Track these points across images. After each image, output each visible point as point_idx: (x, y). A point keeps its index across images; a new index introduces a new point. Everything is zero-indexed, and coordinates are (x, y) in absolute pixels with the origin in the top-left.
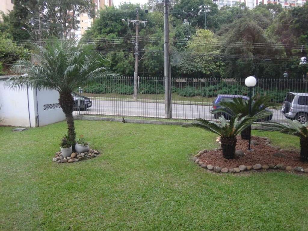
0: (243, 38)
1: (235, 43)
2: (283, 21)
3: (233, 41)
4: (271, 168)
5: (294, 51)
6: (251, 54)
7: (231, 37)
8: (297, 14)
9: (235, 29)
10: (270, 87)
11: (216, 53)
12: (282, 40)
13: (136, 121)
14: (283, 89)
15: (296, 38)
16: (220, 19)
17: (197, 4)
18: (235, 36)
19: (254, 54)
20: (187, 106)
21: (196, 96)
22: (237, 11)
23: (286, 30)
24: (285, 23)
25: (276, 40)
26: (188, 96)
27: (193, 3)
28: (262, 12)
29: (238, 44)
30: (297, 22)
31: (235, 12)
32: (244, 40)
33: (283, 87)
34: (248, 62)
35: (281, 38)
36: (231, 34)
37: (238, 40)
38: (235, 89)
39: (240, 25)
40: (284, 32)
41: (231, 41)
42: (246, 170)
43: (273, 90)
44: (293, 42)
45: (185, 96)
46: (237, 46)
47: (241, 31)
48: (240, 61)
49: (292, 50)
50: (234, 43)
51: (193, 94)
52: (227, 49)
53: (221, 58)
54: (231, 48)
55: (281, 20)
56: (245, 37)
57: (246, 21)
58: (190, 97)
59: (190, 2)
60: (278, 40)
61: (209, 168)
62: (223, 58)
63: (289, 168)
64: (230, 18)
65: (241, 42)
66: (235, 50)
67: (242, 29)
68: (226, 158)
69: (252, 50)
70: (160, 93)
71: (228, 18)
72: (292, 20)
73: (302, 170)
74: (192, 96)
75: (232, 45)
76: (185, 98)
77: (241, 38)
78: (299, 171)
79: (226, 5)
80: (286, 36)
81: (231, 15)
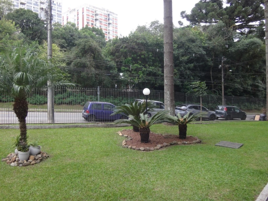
0: (86, 55)
1: (81, 59)
2: (116, 46)
3: (78, 57)
4: (171, 144)
5: (123, 69)
6: (93, 69)
7: (77, 53)
8: (125, 42)
9: (80, 47)
10: (107, 95)
11: (63, 65)
12: (115, 60)
13: (34, 127)
14: (116, 98)
15: (125, 59)
16: (55, 34)
17: (33, 17)
18: (80, 53)
19: (95, 69)
20: (42, 113)
21: (46, 104)
22: (70, 30)
23: (118, 52)
24: (117, 47)
25: (110, 59)
26: (39, 104)
27: (28, 15)
28: (89, 34)
29: (83, 60)
30: (126, 47)
31: (68, 31)
32: (88, 57)
33: (116, 95)
34: (91, 75)
35: (114, 58)
36: (77, 51)
37: (83, 56)
38: (80, 98)
39: (85, 44)
40: (117, 54)
41: (77, 56)
42: (161, 147)
43: (109, 98)
44: (122, 62)
45: (35, 104)
46: (83, 61)
47: (86, 49)
48: (85, 74)
49: (122, 68)
50: (79, 58)
51: (43, 102)
52: (73, 63)
53: (67, 70)
54: (77, 62)
55: (114, 44)
56: (89, 54)
57: (89, 41)
58: (40, 105)
59: (25, 14)
60: (112, 59)
61: (142, 150)
62: (69, 70)
63: (179, 143)
64: (64, 35)
65: (85, 58)
66: (80, 64)
67: (87, 47)
68: (145, 143)
69: (94, 65)
70: (8, 101)
71: (61, 35)
72: (122, 46)
73: (186, 143)
74: (42, 104)
75: (78, 60)
76: (36, 105)
77: (85, 55)
78: (185, 144)
79: (58, 23)
80: (118, 57)
81: (65, 32)
